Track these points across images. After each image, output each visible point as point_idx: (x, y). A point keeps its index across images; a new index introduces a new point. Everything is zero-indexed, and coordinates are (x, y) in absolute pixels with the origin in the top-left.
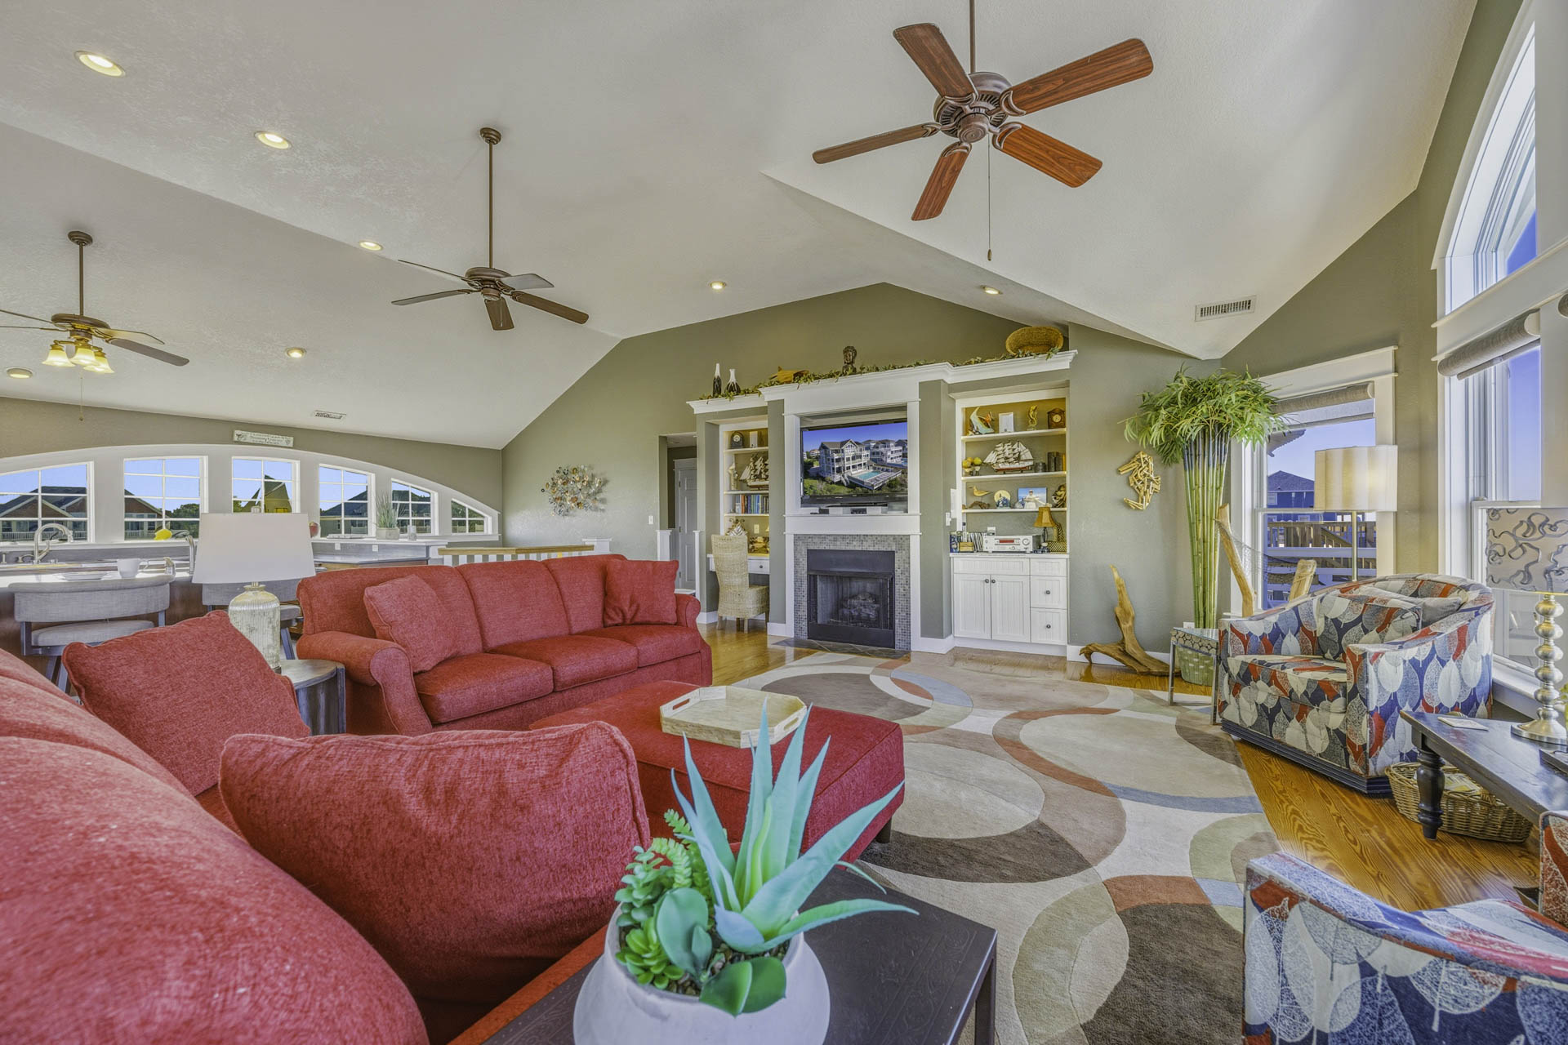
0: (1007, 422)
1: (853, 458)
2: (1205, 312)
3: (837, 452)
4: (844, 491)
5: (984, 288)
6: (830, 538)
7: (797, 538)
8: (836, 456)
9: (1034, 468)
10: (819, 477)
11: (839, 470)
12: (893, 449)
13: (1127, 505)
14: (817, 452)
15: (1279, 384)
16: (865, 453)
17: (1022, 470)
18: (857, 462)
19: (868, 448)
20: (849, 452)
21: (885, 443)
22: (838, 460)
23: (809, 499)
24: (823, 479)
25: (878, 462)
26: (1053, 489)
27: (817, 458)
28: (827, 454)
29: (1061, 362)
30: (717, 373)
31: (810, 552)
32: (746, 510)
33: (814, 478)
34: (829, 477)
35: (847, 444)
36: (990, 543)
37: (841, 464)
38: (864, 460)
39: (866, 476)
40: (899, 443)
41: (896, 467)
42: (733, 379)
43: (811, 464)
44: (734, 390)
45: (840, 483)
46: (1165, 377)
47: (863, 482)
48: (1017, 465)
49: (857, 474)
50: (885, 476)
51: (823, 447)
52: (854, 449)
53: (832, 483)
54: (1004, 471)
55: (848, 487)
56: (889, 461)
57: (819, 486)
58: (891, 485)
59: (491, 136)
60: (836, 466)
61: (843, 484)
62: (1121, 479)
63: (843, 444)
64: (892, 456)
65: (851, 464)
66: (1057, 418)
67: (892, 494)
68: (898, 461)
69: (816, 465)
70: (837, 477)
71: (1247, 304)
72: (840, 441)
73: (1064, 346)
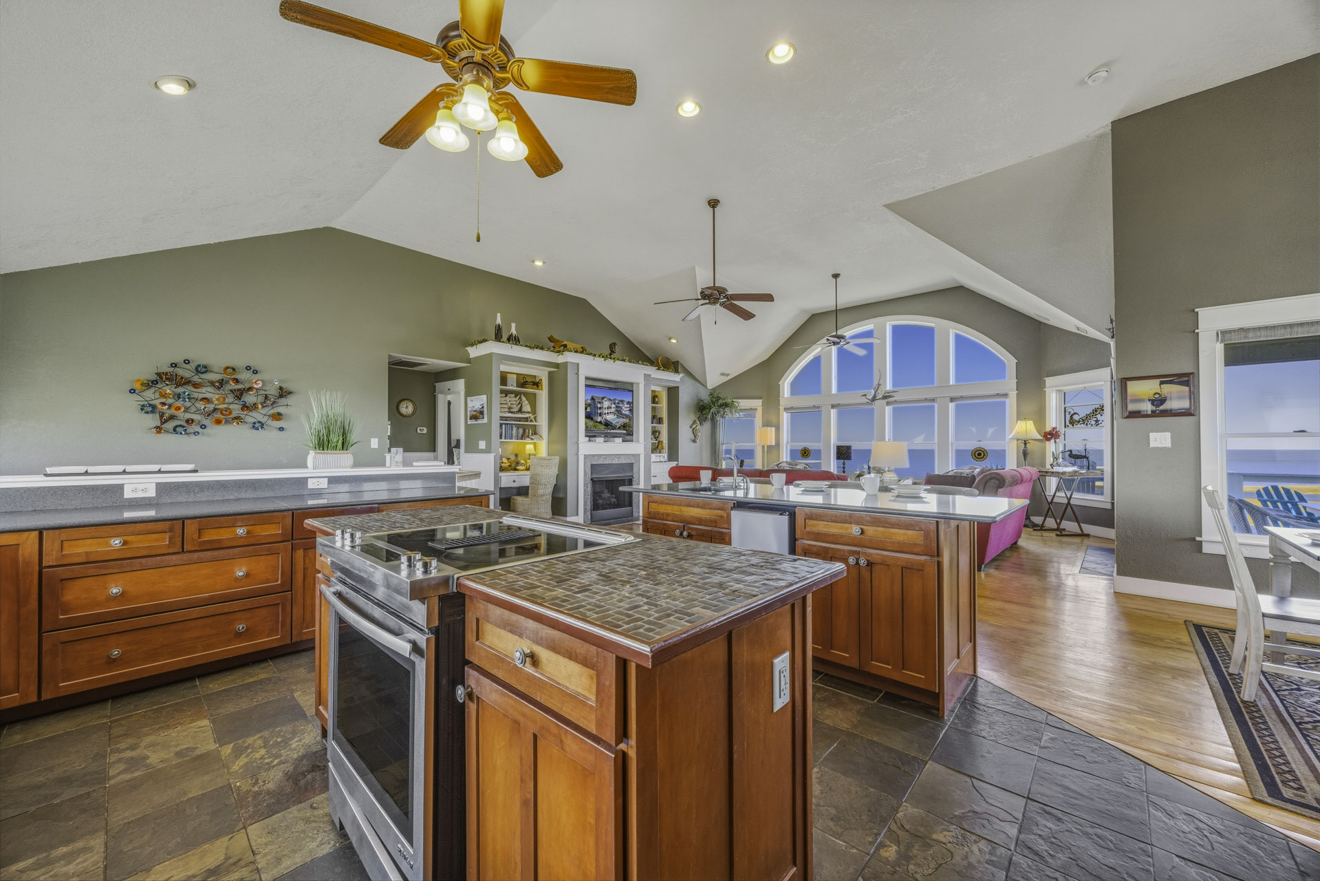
1: (608, 408)
2: (719, 373)
3: (600, 403)
4: (602, 427)
5: (670, 339)
6: (604, 457)
7: (586, 457)
8: (599, 405)
10: (590, 417)
11: (600, 414)
12: (626, 406)
13: (694, 441)
14: (591, 402)
15: (741, 404)
16: (613, 406)
18: (609, 411)
19: (614, 403)
20: (606, 404)
21: (622, 402)
22: (600, 408)
23: (588, 432)
24: (592, 419)
25: (619, 412)
27: (591, 405)
28: (595, 404)
29: (675, 378)
30: (499, 321)
31: (592, 466)
33: (587, 418)
34: (595, 418)
35: (605, 399)
37: (601, 411)
38: (613, 410)
39: (613, 420)
40: (628, 403)
41: (627, 416)
42: (514, 331)
44: (514, 340)
45: (600, 422)
46: (704, 394)
47: (612, 423)
49: (609, 418)
50: (622, 421)
51: (593, 399)
52: (608, 402)
53: (597, 422)
55: (605, 425)
56: (624, 412)
57: (591, 423)
58: (624, 426)
59: (713, 203)
60: (599, 412)
61: (602, 424)
62: (692, 430)
63: (603, 398)
64: (625, 411)
65: (606, 411)
66: (657, 399)
67: (627, 431)
68: (627, 413)
69: (589, 410)
70: (599, 419)
71: (728, 375)
72: (601, 396)
73: (676, 371)
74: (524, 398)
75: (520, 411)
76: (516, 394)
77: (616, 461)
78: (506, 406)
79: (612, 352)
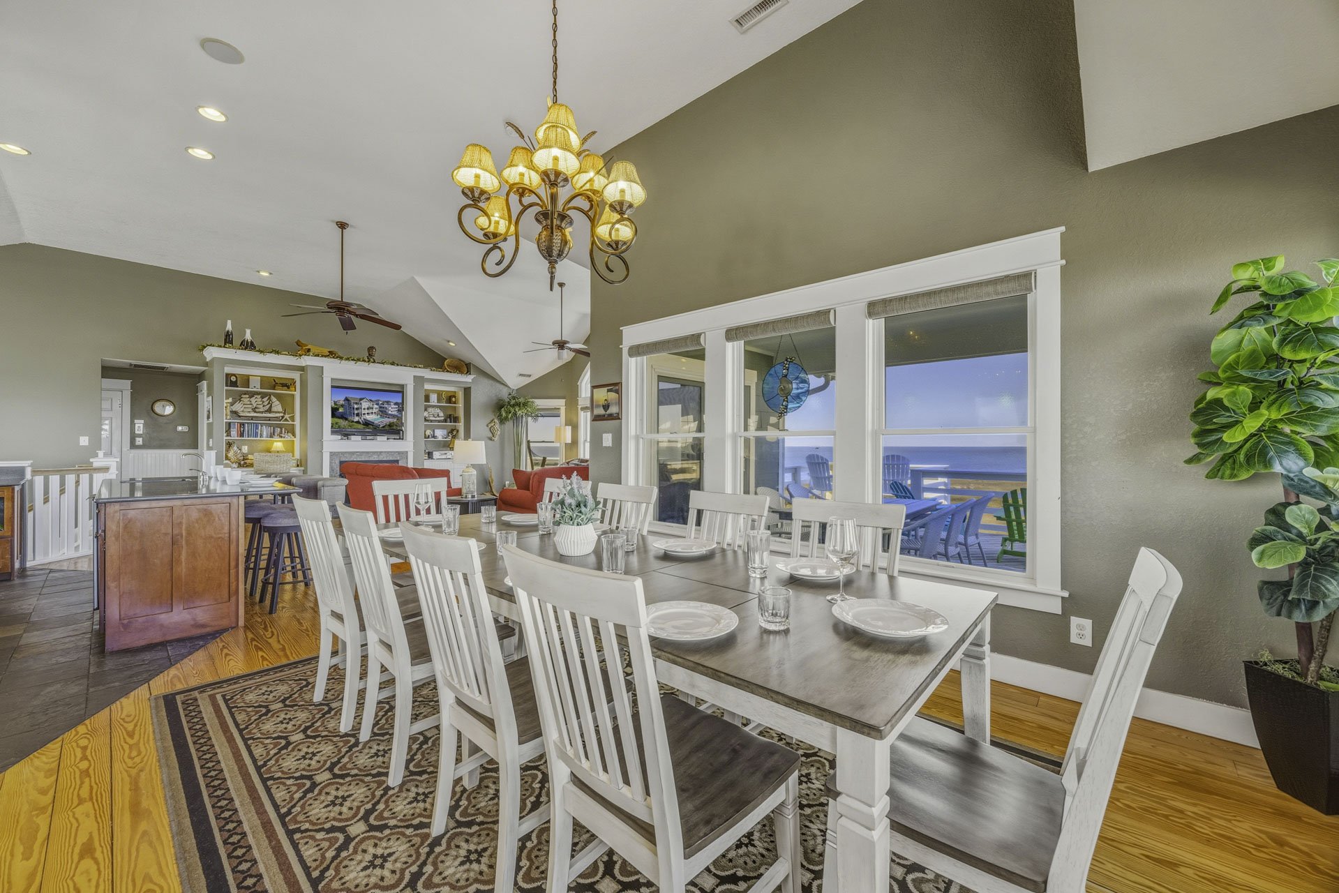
0: (434, 398)
1: (368, 409)
2: (521, 375)
3: (356, 403)
4: (361, 427)
5: (448, 342)
6: (358, 454)
7: (332, 454)
8: (356, 406)
9: (445, 421)
10: (343, 417)
11: (358, 415)
12: (392, 406)
13: (491, 439)
14: (342, 402)
15: (540, 403)
16: (376, 406)
17: (439, 421)
18: (370, 411)
19: (377, 404)
20: (365, 404)
21: (388, 402)
22: (357, 409)
23: (336, 430)
24: (346, 419)
25: (383, 412)
26: (449, 430)
27: (342, 406)
28: (350, 404)
29: (468, 379)
30: (229, 327)
31: (341, 463)
32: (242, 435)
33: (339, 418)
34: (350, 418)
35: (364, 400)
36: (436, 455)
37: (359, 411)
38: (374, 411)
39: (375, 420)
40: (396, 404)
41: (394, 416)
42: (248, 337)
43: (338, 409)
44: (248, 346)
45: (358, 422)
46: (504, 394)
47: (373, 422)
48: (438, 419)
49: (370, 418)
50: (387, 421)
51: (347, 399)
52: (368, 403)
53: (353, 422)
54: (431, 421)
55: (364, 424)
56: (390, 412)
57: (342, 422)
58: (390, 425)
59: (342, 225)
60: (356, 412)
61: (360, 423)
62: (488, 429)
63: (361, 399)
64: (392, 410)
65: (366, 411)
66: (453, 399)
67: (394, 430)
68: (395, 413)
69: (341, 410)
70: (356, 419)
71: (530, 376)
72: (359, 397)
73: (468, 372)
74: (274, 399)
75: (269, 411)
76: (263, 395)
77: (375, 458)
78: (250, 406)
79: (370, 355)
